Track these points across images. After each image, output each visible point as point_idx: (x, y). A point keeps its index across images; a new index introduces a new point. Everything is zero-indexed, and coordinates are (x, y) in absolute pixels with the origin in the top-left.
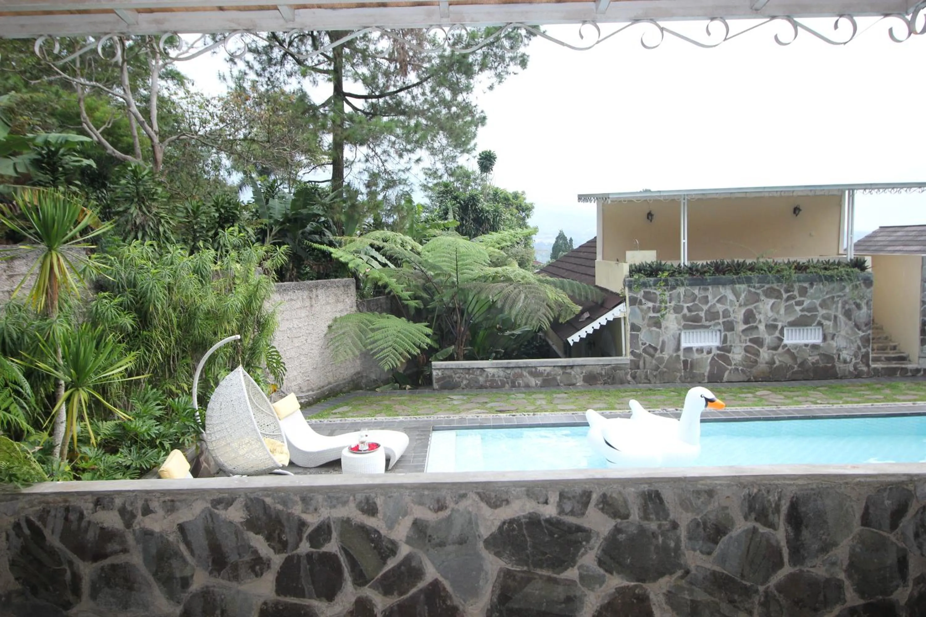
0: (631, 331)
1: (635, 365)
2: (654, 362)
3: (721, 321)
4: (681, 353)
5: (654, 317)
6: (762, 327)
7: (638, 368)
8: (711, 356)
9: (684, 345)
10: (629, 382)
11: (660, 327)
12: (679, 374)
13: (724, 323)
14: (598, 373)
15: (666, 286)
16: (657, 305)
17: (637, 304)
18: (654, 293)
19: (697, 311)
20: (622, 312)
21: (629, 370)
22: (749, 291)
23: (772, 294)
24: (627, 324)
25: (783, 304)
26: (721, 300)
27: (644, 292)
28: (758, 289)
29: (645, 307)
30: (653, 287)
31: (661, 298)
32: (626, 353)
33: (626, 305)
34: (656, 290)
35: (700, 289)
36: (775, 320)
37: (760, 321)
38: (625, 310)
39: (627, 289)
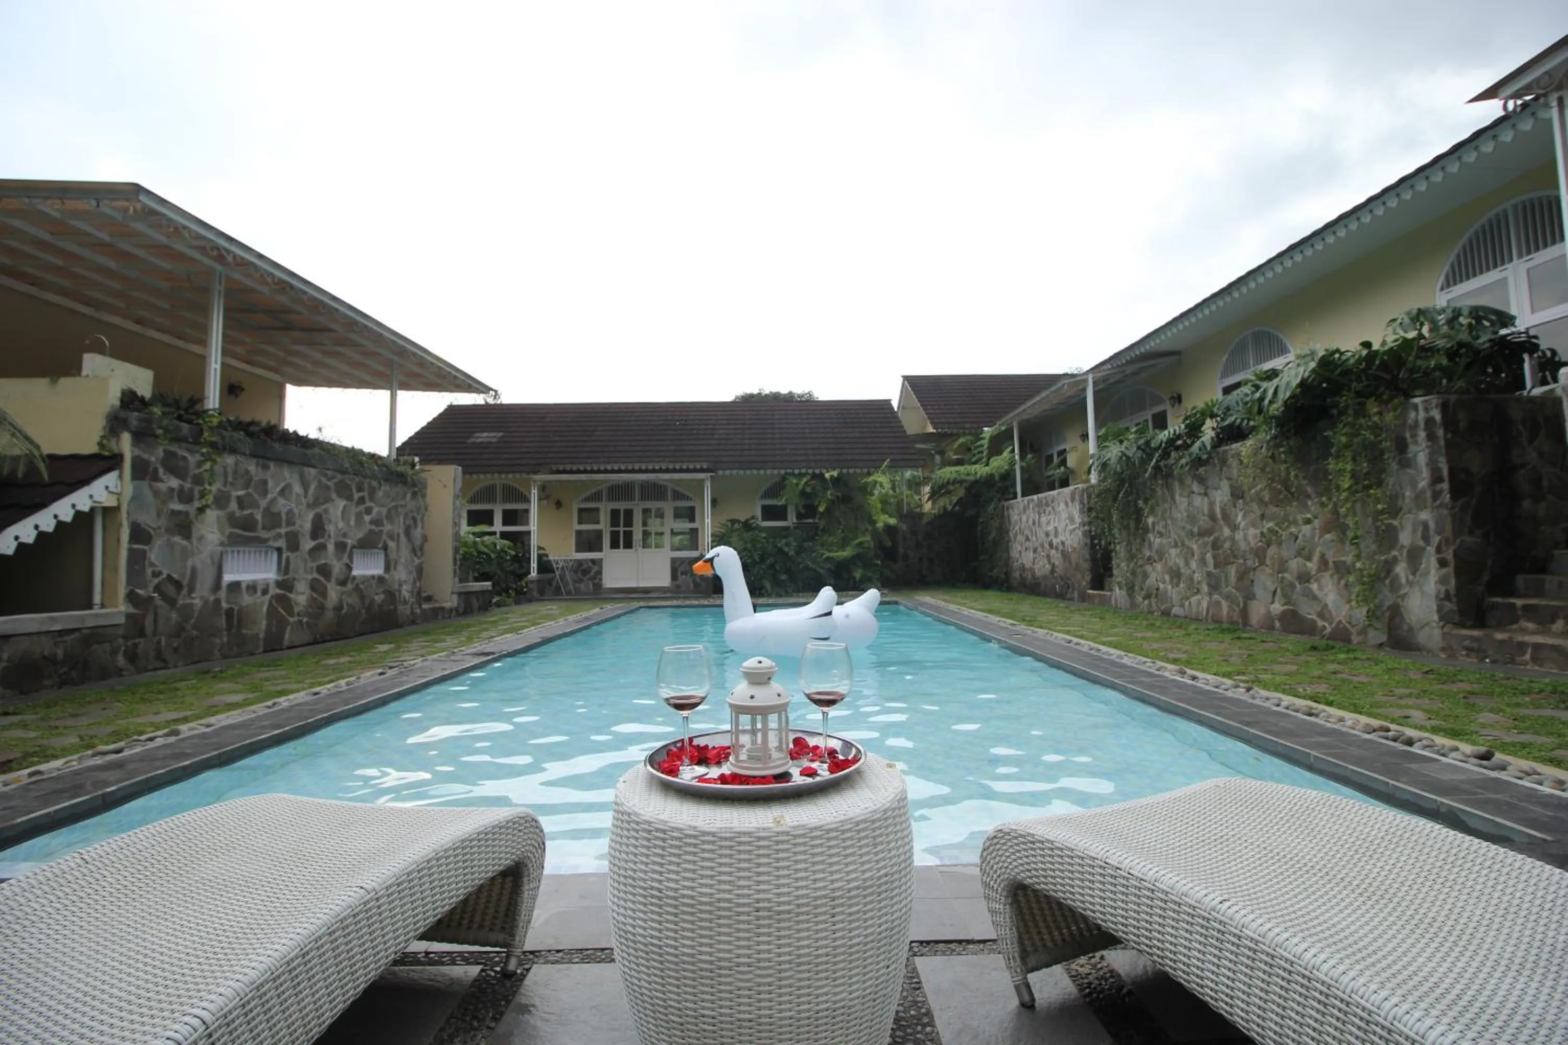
0: (130, 542)
1: (135, 626)
2: (174, 616)
3: (283, 531)
4: (223, 594)
5: (180, 512)
6: (331, 547)
7: (141, 633)
8: (268, 597)
9: (228, 578)
10: (119, 672)
11: (187, 535)
12: (218, 641)
13: (287, 534)
14: (44, 657)
15: (213, 445)
16: (188, 485)
17: (148, 477)
18: (184, 458)
19: (250, 507)
20: (111, 493)
21: (121, 641)
22: (320, 481)
23: (344, 491)
24: (121, 525)
25: (354, 510)
26: (285, 492)
27: (165, 451)
28: (329, 479)
29: (162, 487)
30: (184, 445)
31: (197, 472)
32: (102, 600)
33: (121, 477)
34: (190, 451)
35: (257, 465)
36: (345, 535)
37: (329, 536)
38: (119, 490)
39: (126, 439)
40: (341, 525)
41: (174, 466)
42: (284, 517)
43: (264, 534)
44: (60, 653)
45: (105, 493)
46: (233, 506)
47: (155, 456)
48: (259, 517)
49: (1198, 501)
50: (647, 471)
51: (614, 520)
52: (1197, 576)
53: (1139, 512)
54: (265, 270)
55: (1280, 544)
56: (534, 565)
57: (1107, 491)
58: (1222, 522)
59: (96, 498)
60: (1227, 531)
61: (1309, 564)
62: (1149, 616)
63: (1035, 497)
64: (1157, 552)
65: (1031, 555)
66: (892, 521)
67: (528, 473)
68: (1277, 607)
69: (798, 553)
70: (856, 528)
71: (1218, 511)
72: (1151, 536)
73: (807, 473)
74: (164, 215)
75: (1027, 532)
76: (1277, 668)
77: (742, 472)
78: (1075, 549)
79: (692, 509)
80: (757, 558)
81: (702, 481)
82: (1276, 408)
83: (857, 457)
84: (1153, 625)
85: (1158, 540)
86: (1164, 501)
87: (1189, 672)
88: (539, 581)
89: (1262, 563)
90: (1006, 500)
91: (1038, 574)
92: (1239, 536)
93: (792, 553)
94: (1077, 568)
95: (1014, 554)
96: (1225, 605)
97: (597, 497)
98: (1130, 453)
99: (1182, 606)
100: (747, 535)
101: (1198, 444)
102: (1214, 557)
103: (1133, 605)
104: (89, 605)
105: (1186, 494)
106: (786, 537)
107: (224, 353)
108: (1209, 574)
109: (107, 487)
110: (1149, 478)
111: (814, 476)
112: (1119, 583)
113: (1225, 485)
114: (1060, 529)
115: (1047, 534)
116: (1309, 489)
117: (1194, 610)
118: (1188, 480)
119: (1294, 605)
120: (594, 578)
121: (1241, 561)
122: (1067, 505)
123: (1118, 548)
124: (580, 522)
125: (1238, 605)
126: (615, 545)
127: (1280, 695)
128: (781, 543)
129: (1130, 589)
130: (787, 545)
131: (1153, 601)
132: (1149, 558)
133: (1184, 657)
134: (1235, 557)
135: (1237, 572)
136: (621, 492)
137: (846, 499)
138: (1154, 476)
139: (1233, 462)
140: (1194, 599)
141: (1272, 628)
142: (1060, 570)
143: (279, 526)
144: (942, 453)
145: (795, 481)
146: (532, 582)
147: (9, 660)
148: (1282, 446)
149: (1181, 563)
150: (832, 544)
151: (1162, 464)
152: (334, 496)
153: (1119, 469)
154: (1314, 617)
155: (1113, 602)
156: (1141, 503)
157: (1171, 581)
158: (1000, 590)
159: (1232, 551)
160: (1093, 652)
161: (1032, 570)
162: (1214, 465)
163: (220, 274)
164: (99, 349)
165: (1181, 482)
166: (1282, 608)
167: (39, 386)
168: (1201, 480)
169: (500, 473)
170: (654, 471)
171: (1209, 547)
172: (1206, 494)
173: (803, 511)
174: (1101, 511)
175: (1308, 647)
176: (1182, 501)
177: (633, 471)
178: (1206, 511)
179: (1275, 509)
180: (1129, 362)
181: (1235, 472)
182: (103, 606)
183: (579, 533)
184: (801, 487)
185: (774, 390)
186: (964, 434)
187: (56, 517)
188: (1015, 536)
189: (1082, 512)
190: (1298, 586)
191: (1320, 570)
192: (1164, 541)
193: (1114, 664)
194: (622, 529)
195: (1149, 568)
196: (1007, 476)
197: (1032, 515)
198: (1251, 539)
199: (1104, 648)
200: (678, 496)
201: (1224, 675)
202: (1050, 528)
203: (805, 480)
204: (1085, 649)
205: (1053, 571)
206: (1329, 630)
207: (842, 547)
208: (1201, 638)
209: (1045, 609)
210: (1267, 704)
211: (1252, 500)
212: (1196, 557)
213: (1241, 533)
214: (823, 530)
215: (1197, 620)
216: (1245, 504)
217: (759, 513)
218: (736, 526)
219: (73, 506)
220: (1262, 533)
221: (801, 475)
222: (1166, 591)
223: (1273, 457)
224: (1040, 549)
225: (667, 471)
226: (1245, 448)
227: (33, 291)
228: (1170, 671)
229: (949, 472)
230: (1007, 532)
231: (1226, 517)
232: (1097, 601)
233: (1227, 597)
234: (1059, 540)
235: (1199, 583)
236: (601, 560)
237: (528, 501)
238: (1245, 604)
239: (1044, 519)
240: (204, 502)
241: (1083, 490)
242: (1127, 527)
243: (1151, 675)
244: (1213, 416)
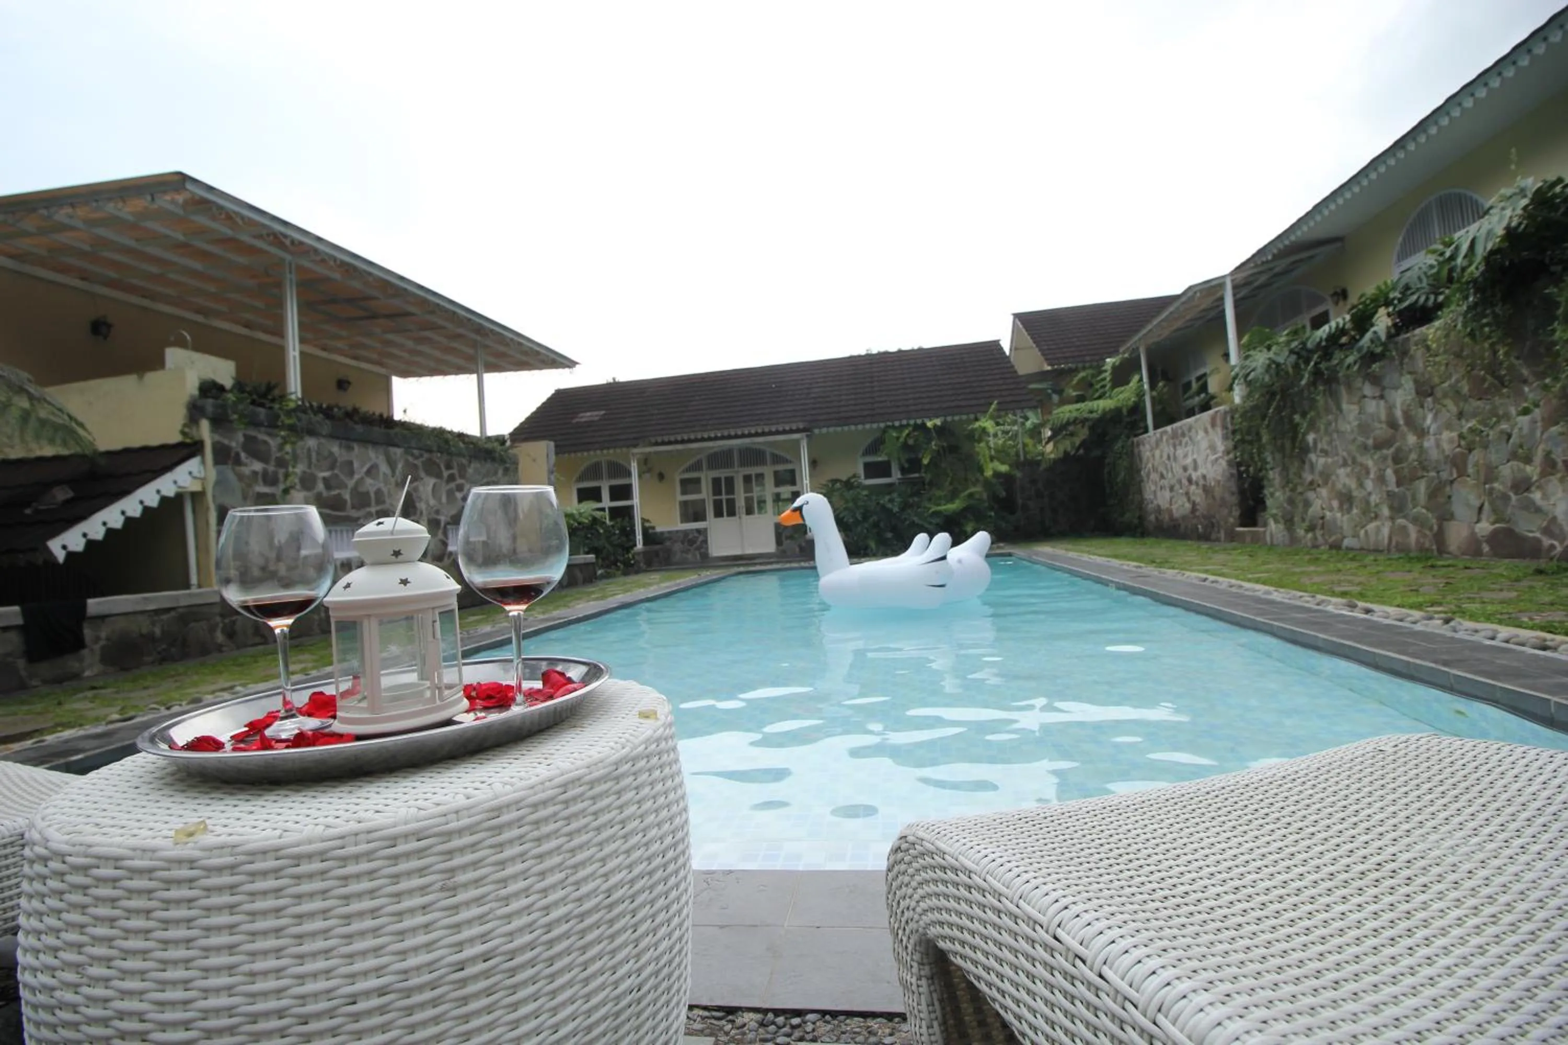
0: (218, 525)
3: (373, 510)
5: (266, 494)
10: (219, 648)
13: (377, 512)
14: (142, 636)
15: (292, 428)
16: (271, 468)
17: (230, 462)
18: (265, 442)
19: (338, 487)
20: (195, 478)
21: (218, 619)
22: (407, 461)
23: (432, 469)
24: (208, 509)
25: (444, 488)
26: (372, 471)
27: (245, 436)
28: (416, 458)
29: (246, 471)
30: (263, 429)
31: (278, 455)
32: (199, 580)
33: (203, 462)
34: (270, 435)
35: (340, 446)
36: (437, 512)
37: (421, 513)
38: (202, 475)
39: (205, 425)
40: (432, 502)
41: (255, 450)
42: (372, 495)
43: (354, 514)
44: (158, 631)
45: (189, 478)
46: (320, 486)
47: (236, 442)
48: (347, 497)
49: (1372, 406)
50: (743, 436)
51: (717, 490)
52: (1374, 499)
53: (1295, 428)
54: (327, 254)
55: (1486, 447)
56: (639, 537)
57: (1255, 408)
58: (1404, 429)
59: (181, 483)
60: (1412, 439)
61: (1529, 469)
62: (1314, 551)
63: (1169, 428)
64: (1322, 474)
65: (1167, 494)
66: (1004, 468)
67: (628, 447)
68: (1485, 527)
69: (903, 509)
70: (966, 480)
71: (1399, 413)
72: (1313, 456)
73: (908, 425)
74: (214, 203)
75: (1161, 469)
76: (1487, 596)
77: (839, 429)
78: (1219, 482)
79: (792, 472)
80: (859, 517)
81: (797, 443)
82: (1476, 269)
83: (963, 403)
84: (1317, 559)
85: (1322, 461)
86: (1328, 411)
87: (1361, 604)
88: (644, 553)
89: (1462, 473)
90: (1136, 436)
91: (1176, 514)
92: (1429, 443)
93: (896, 509)
94: (1223, 503)
95: (1148, 495)
96: (1413, 532)
97: (697, 467)
98: (1281, 360)
99: (1356, 535)
100: (849, 494)
101: (1369, 335)
102: (1396, 472)
103: (1294, 540)
104: (187, 586)
105: (1356, 399)
106: (889, 493)
107: (302, 341)
108: (1390, 494)
109: (190, 473)
110: (1308, 384)
111: (916, 427)
112: (1274, 517)
113: (1408, 383)
114: (1199, 462)
115: (1185, 469)
116: (1525, 372)
117: (1372, 538)
118: (1358, 382)
119: (1508, 522)
120: (698, 548)
121: (1433, 474)
122: (1206, 431)
123: (1271, 474)
124: (684, 492)
125: (1431, 529)
126: (718, 514)
127: (1495, 626)
128: (884, 500)
129: (1289, 523)
130: (891, 501)
131: (1319, 533)
132: (1311, 483)
133: (1355, 589)
134: (1424, 469)
135: (1427, 488)
136: (720, 460)
137: (953, 449)
138: (1313, 384)
139: (1418, 353)
140: (1371, 526)
141: (1478, 553)
142: (1202, 509)
143: (369, 505)
144: (1060, 392)
145: (895, 434)
146: (638, 554)
147: (108, 639)
148: (1485, 316)
149: (1353, 484)
150: (940, 498)
151: (1323, 366)
152: (422, 474)
153: (1267, 378)
154: (1538, 535)
155: (1268, 539)
156: (1297, 418)
157: (1341, 508)
158: (1133, 535)
159: (1420, 463)
160: (1234, 590)
161: (1170, 511)
162: (1393, 359)
163: (290, 264)
164: (181, 343)
165: (1349, 387)
166: (1492, 527)
167: (127, 383)
168: (1376, 380)
169: (602, 449)
170: (750, 435)
171: (1390, 462)
172: (1382, 397)
173: (906, 465)
174: (1249, 433)
175: (1530, 571)
176: (1350, 409)
177: (730, 437)
178: (1383, 417)
179: (1479, 403)
180: (1276, 257)
181: (1420, 364)
182: (200, 586)
183: (684, 504)
184: (902, 440)
185: (882, 350)
186: (1084, 368)
187: (141, 502)
188: (1148, 475)
189: (1225, 438)
190: (1514, 498)
191: (1543, 474)
192: (1330, 460)
193: (1258, 600)
194: (724, 497)
195: (1311, 495)
196: (1137, 409)
197: (1167, 449)
198: (1446, 446)
199: (1247, 585)
200: (777, 459)
201: (1412, 607)
202: (1189, 461)
203: (907, 432)
204: (1223, 586)
205: (1194, 509)
206: (1559, 549)
207: (951, 499)
208: (1380, 568)
209: (1185, 551)
210: (1476, 638)
211: (1445, 396)
212: (1372, 476)
213: (1432, 438)
214: (931, 484)
215: (1377, 551)
216: (1436, 401)
217: (861, 471)
218: (838, 485)
219: (158, 492)
220: (1461, 436)
221: (902, 427)
222: (1334, 520)
223: (1472, 335)
224: (1177, 487)
225: (763, 434)
226: (1431, 331)
227: (146, 303)
228: (1334, 606)
229: (1067, 412)
230: (1139, 471)
231: (1410, 420)
232: (1248, 539)
233: (1415, 520)
234: (1199, 473)
235: (1377, 505)
236: (706, 530)
237: (629, 474)
238: (1441, 528)
239: (1180, 452)
240: (288, 483)
241: (1226, 413)
242: (1282, 449)
243: (1309, 610)
244: (1387, 303)
